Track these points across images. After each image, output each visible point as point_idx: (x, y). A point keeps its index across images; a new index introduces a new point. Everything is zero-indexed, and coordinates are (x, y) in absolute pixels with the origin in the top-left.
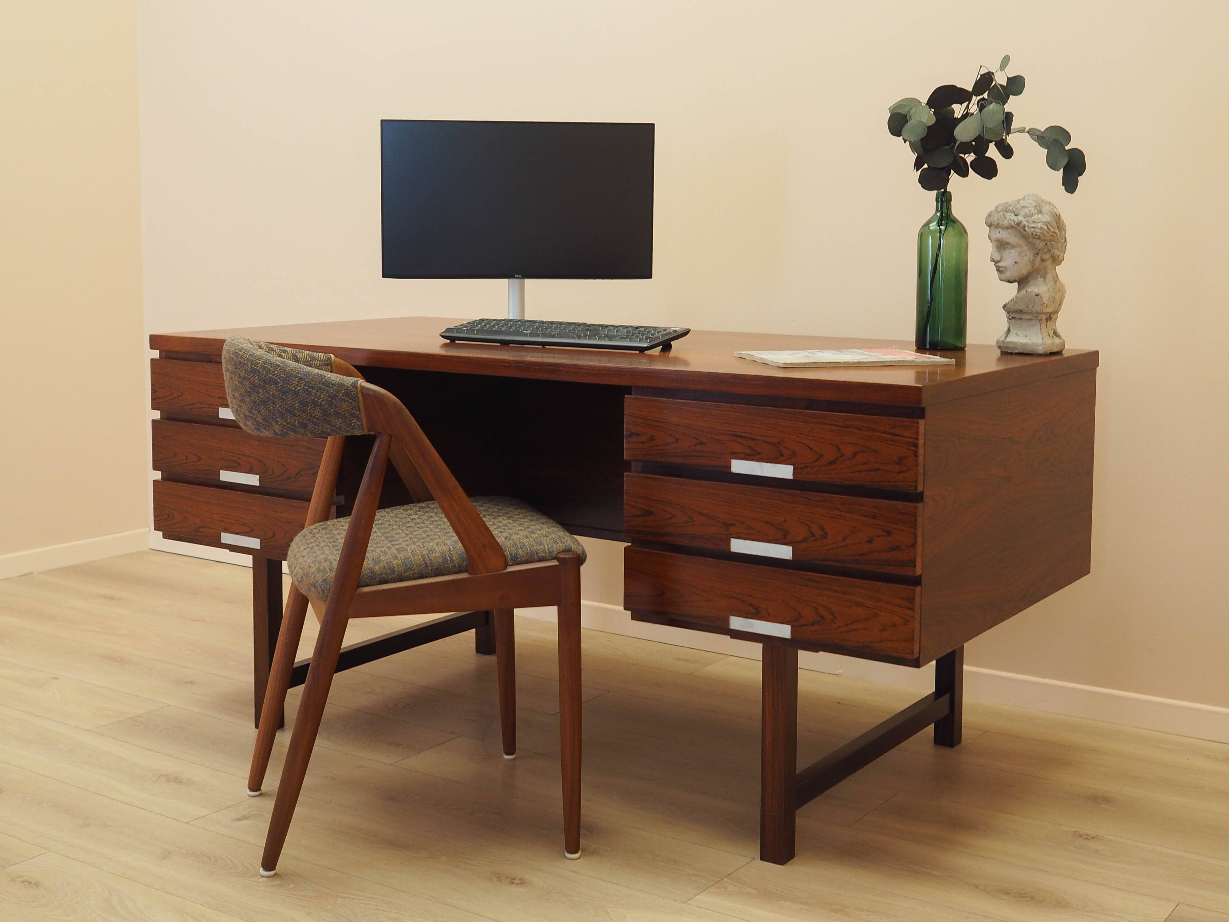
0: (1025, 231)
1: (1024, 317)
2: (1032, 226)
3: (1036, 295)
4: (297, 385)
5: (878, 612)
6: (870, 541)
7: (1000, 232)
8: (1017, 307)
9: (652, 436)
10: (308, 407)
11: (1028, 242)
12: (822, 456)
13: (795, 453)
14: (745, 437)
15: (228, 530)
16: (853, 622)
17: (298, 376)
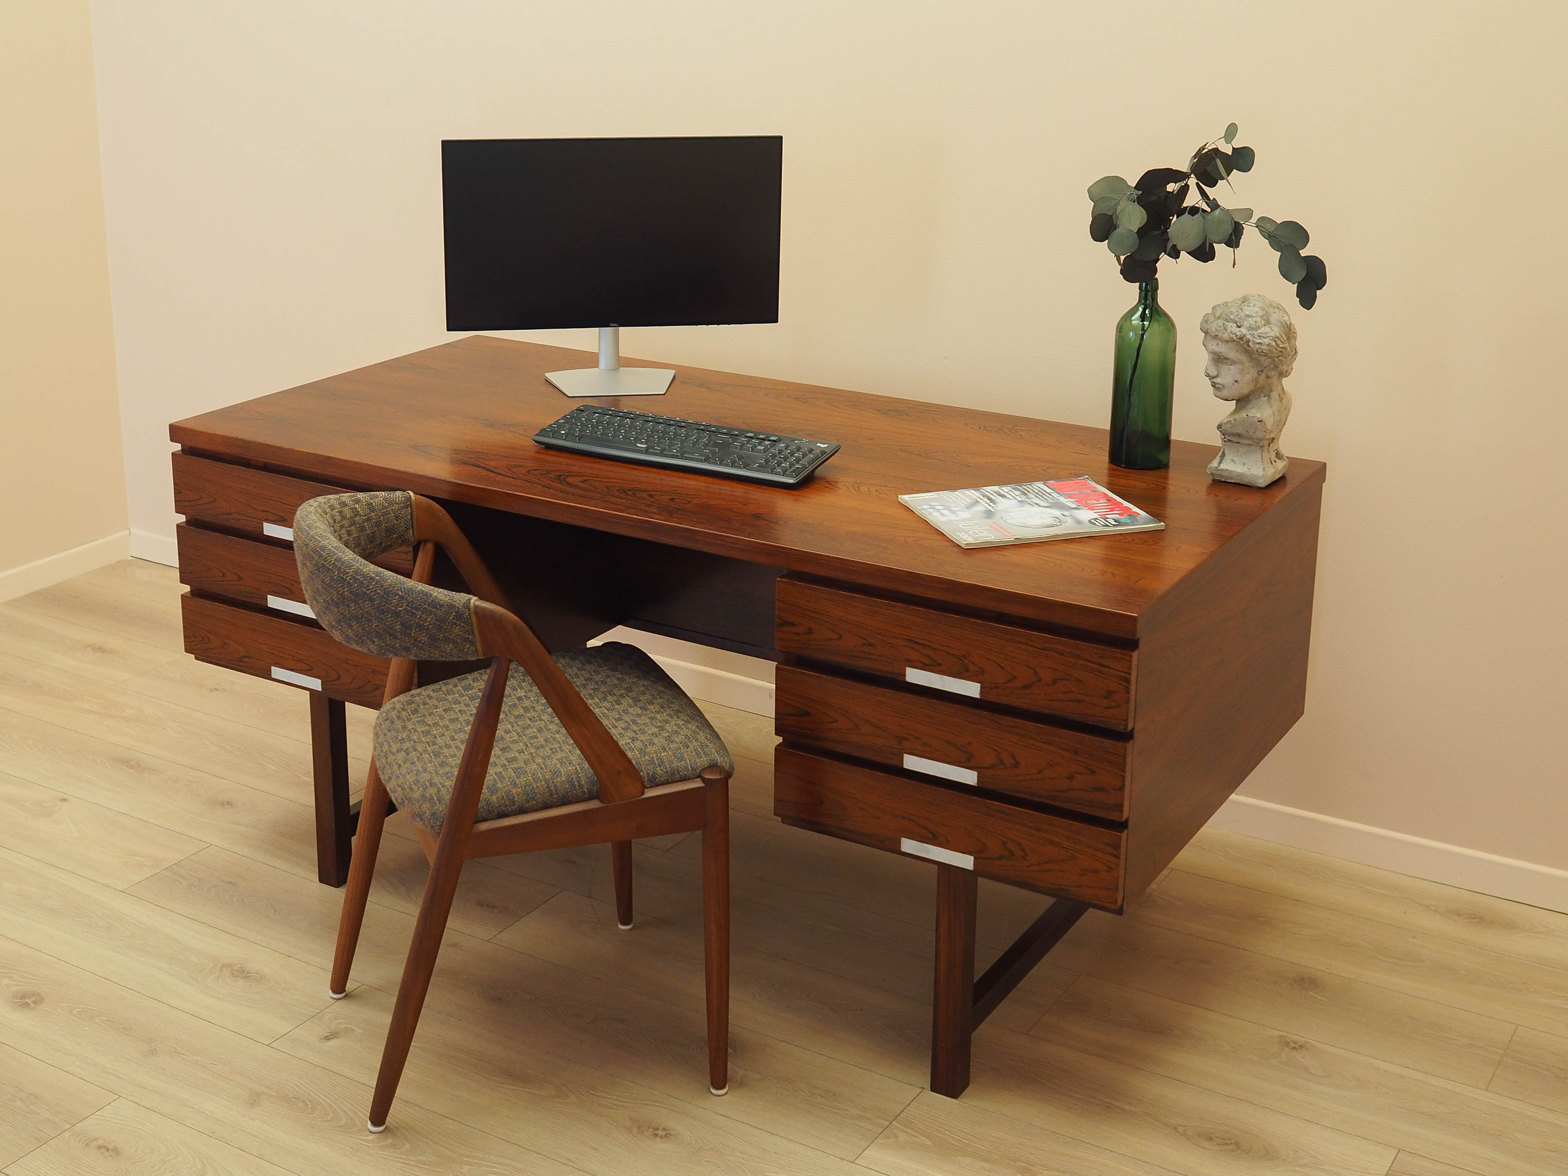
0: (1249, 346)
1: (1242, 441)
2: (1258, 341)
3: (1259, 421)
4: (398, 604)
5: (1076, 854)
6: (1070, 777)
7: (1218, 344)
8: (1234, 430)
9: (810, 629)
10: (411, 631)
11: (1251, 357)
12: (1015, 677)
13: (983, 671)
14: (923, 645)
15: (279, 664)
16: (1047, 862)
17: (398, 595)
